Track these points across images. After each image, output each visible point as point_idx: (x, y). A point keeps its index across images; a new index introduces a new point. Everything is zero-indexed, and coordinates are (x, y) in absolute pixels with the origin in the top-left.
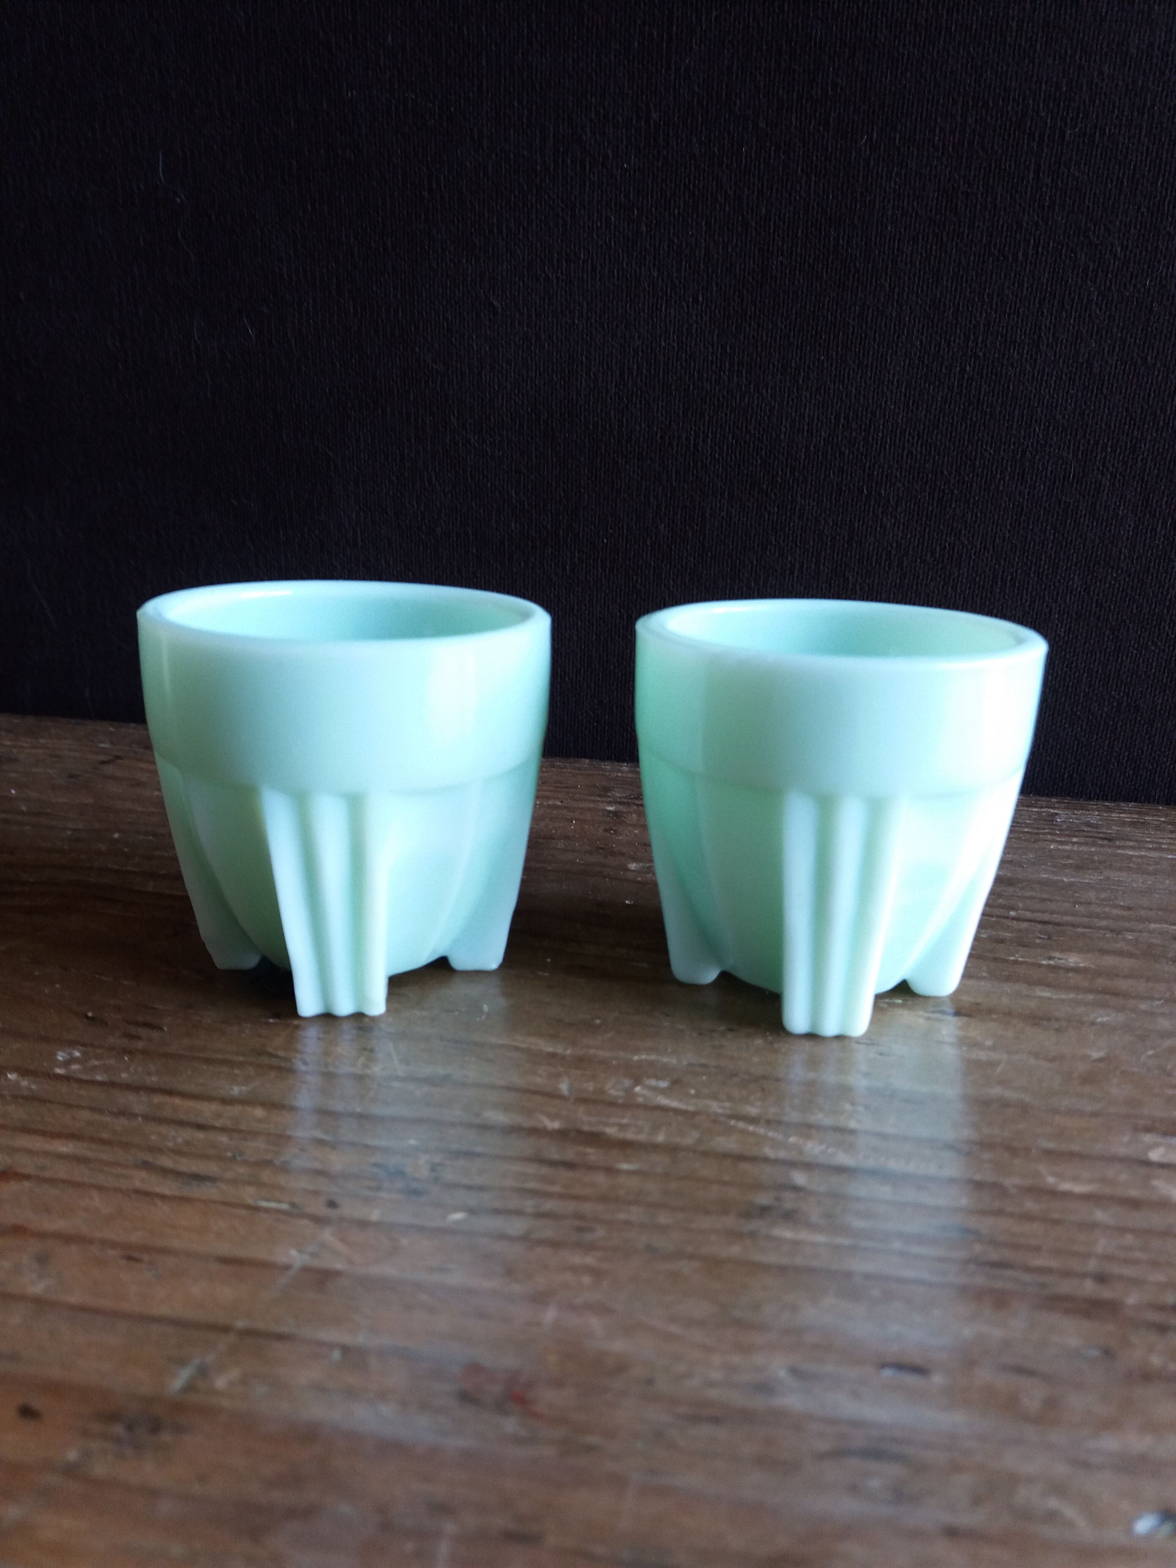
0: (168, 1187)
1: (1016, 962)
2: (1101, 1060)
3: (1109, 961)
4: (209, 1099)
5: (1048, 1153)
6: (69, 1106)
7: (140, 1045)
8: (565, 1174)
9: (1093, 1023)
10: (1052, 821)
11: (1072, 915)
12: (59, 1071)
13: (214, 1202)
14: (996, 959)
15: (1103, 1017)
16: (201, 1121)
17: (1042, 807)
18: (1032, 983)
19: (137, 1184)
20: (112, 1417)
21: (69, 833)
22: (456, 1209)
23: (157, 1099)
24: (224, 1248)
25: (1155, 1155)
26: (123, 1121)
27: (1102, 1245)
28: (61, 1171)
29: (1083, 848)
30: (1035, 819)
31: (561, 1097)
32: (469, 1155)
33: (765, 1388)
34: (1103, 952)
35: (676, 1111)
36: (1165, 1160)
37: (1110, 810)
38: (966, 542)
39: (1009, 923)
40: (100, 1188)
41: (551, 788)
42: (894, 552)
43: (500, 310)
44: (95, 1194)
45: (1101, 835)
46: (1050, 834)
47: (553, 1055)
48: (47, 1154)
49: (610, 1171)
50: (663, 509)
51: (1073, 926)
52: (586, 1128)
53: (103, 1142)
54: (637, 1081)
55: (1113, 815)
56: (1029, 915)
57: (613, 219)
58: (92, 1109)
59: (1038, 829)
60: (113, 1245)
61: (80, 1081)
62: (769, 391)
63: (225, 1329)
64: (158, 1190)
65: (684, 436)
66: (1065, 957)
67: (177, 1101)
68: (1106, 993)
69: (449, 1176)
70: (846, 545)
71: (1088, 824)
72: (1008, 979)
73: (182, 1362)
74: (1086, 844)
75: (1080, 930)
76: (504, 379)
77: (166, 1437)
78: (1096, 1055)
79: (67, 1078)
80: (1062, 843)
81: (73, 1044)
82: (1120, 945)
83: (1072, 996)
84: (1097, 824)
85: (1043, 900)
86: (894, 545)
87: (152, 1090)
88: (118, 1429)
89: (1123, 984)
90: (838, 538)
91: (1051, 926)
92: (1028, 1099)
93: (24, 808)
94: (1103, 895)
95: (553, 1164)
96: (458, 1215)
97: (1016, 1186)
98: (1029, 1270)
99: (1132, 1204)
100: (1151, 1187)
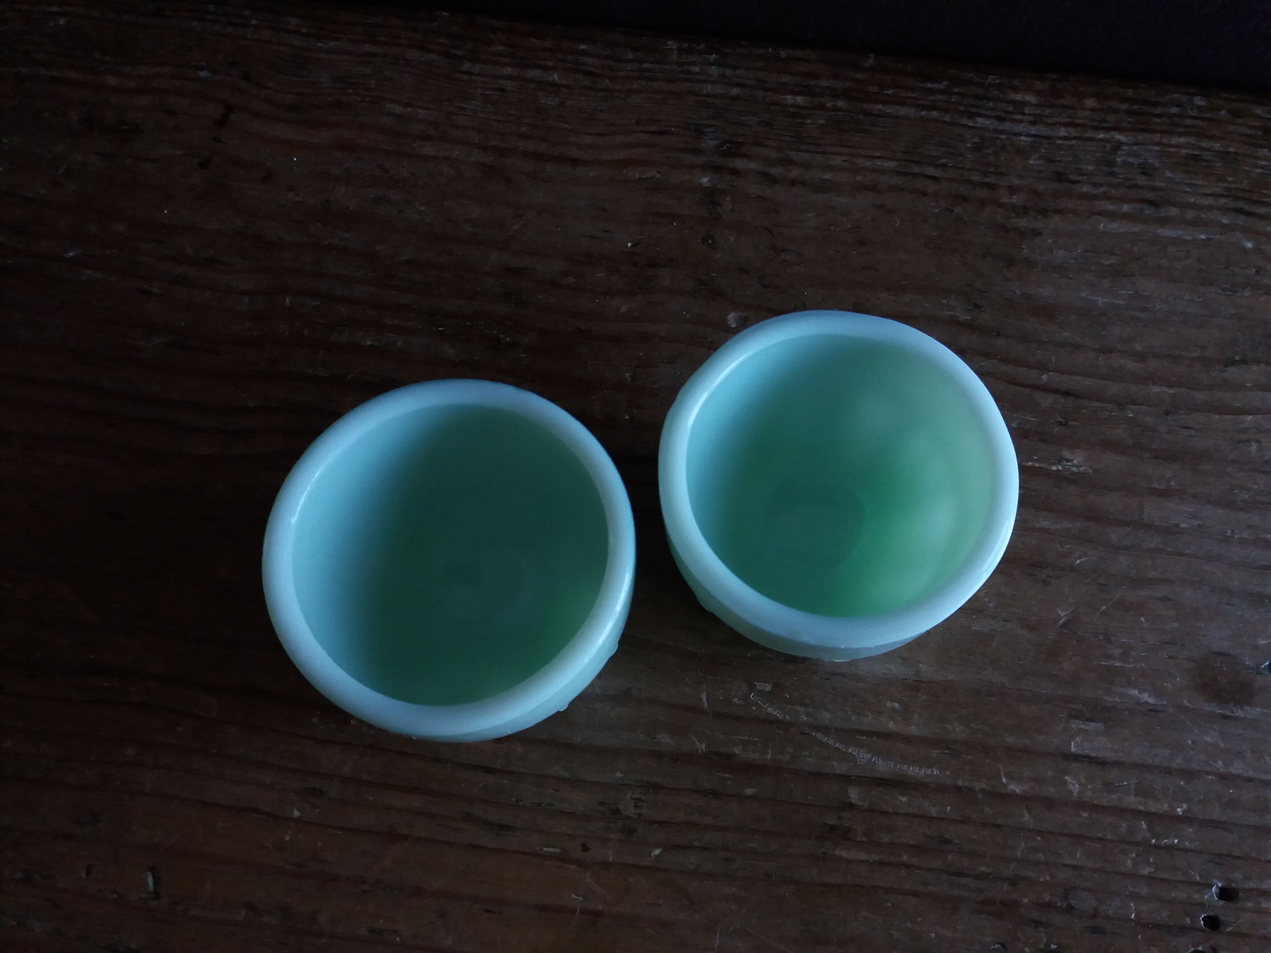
0: (488, 839)
2: (1066, 623)
5: (1010, 749)
8: (713, 804)
9: (1072, 570)
11: (1093, 376)
13: (519, 852)
15: (1081, 558)
19: (469, 838)
22: (655, 845)
24: (536, 897)
25: (1074, 746)
27: (1021, 848)
28: (422, 828)
29: (1130, 228)
30: (1097, 161)
31: (703, 712)
32: (654, 787)
34: (1103, 444)
35: (778, 723)
36: (1079, 751)
39: (1039, 396)
40: (450, 844)
44: (449, 850)
45: (1150, 194)
46: (1104, 195)
48: (407, 810)
49: (740, 797)
51: (1089, 396)
52: (722, 749)
53: (435, 793)
54: (751, 685)
56: (1057, 379)
59: (1096, 184)
60: (475, 899)
68: (1090, 518)
69: (646, 811)
75: (1093, 404)
82: (1120, 432)
85: (1074, 347)
89: (1108, 501)
92: (1006, 682)
94: (1126, 331)
96: (657, 852)
97: (982, 790)
98: (976, 877)
99: (1049, 803)
100: (1064, 783)
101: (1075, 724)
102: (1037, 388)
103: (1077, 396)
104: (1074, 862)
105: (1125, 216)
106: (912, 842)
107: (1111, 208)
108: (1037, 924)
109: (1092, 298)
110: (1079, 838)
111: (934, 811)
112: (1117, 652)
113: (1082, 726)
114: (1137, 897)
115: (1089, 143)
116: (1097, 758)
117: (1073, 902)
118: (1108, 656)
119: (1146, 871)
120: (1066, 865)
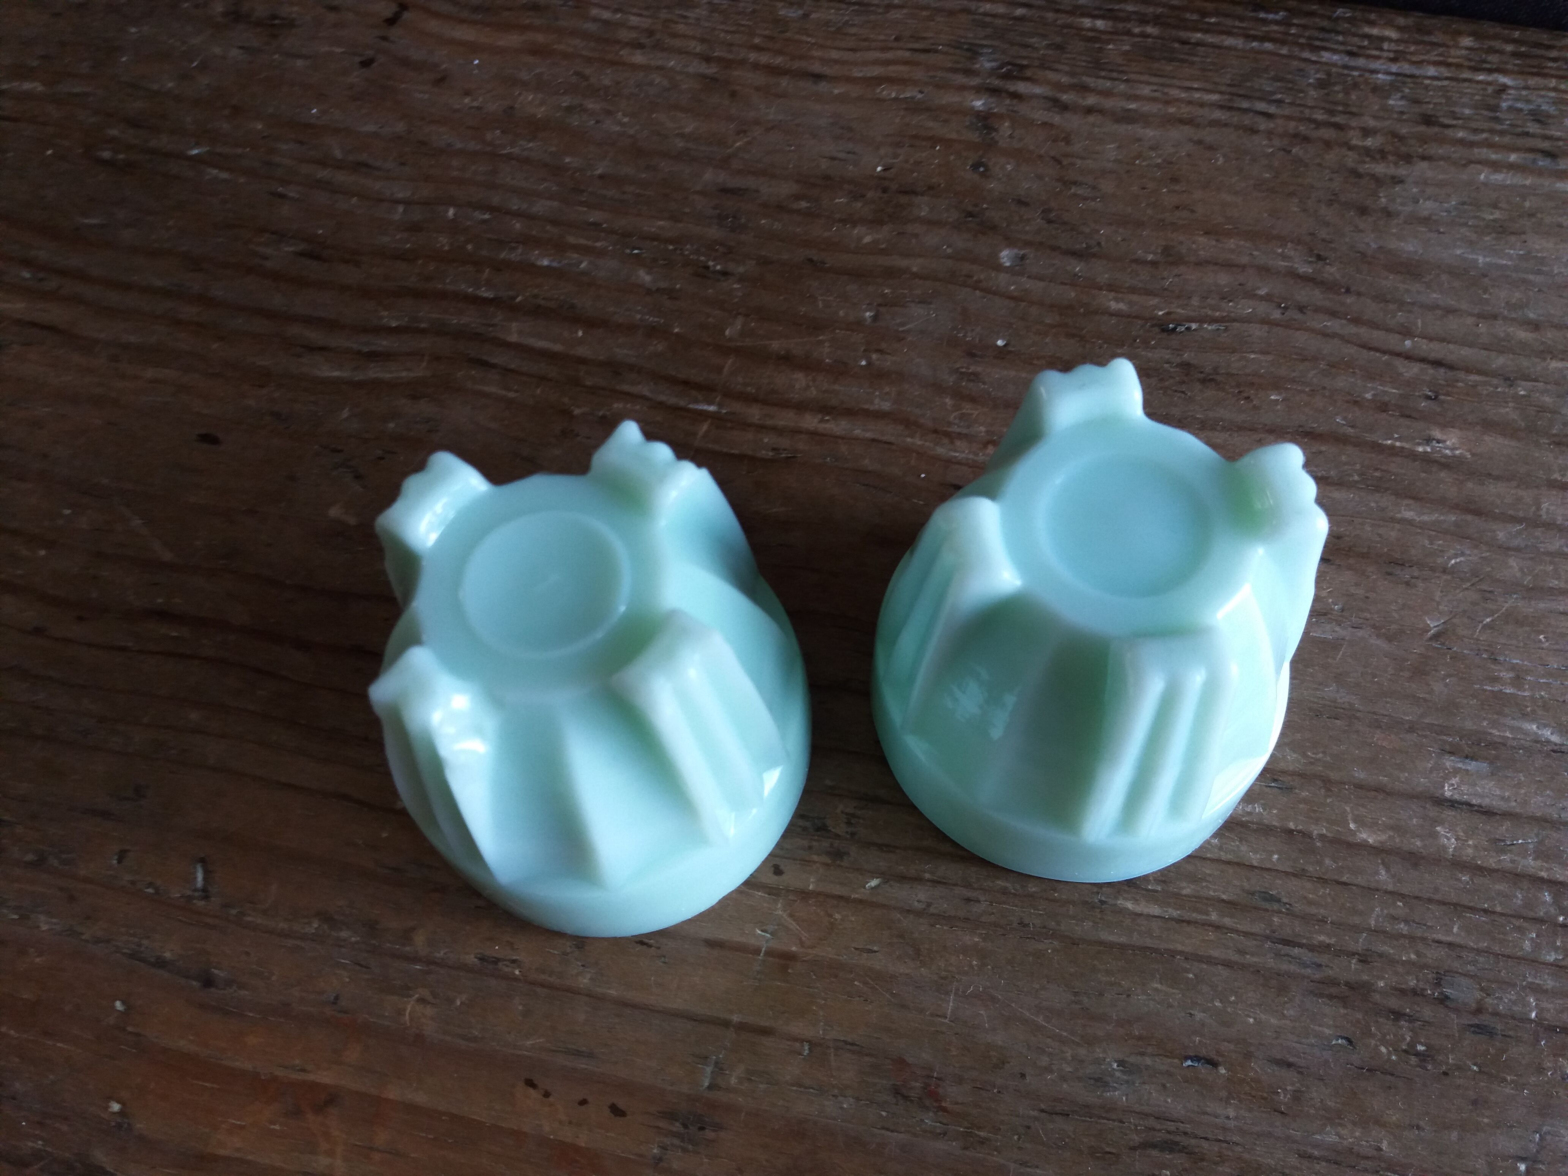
1: (1392, 450)
2: (1437, 635)
3: (1488, 444)
5: (1359, 786)
9: (1445, 571)
10: (1498, 107)
11: (1471, 345)
14: (1372, 445)
15: (1457, 557)
18: (1401, 492)
20: (671, 1115)
22: (873, 874)
25: (1449, 788)
27: (1376, 915)
29: (1519, 180)
30: (1476, 105)
33: (1100, 1081)
34: (1486, 425)
36: (1455, 795)
39: (1401, 365)
45: (1545, 144)
46: (1486, 143)
51: (1466, 368)
56: (1424, 346)
59: (1474, 130)
63: (726, 1024)
66: (1444, 438)
68: (1468, 511)
71: (1538, 115)
72: (1377, 485)
73: (704, 1059)
74: (1523, 168)
75: (1472, 378)
80: (1495, 166)
82: (1509, 412)
83: (1435, 516)
84: (1546, 113)
85: (1446, 311)
88: (678, 1127)
89: (1493, 493)
91: (1442, 370)
92: (1357, 703)
94: (1516, 296)
96: (874, 883)
97: (1322, 837)
98: (1312, 948)
99: (1413, 859)
100: (1435, 835)
101: (1449, 762)
102: (1399, 355)
103: (1451, 367)
104: (1449, 939)
105: (1512, 167)
106: (1224, 897)
107: (1494, 157)
108: (1398, 1015)
109: (1470, 256)
110: (1458, 908)
111: (1255, 858)
112: (1507, 675)
113: (1460, 765)
114: (1537, 990)
115: (1466, 84)
116: (1480, 806)
117: (1448, 991)
118: (1496, 680)
119: (1551, 957)
120: (1439, 942)
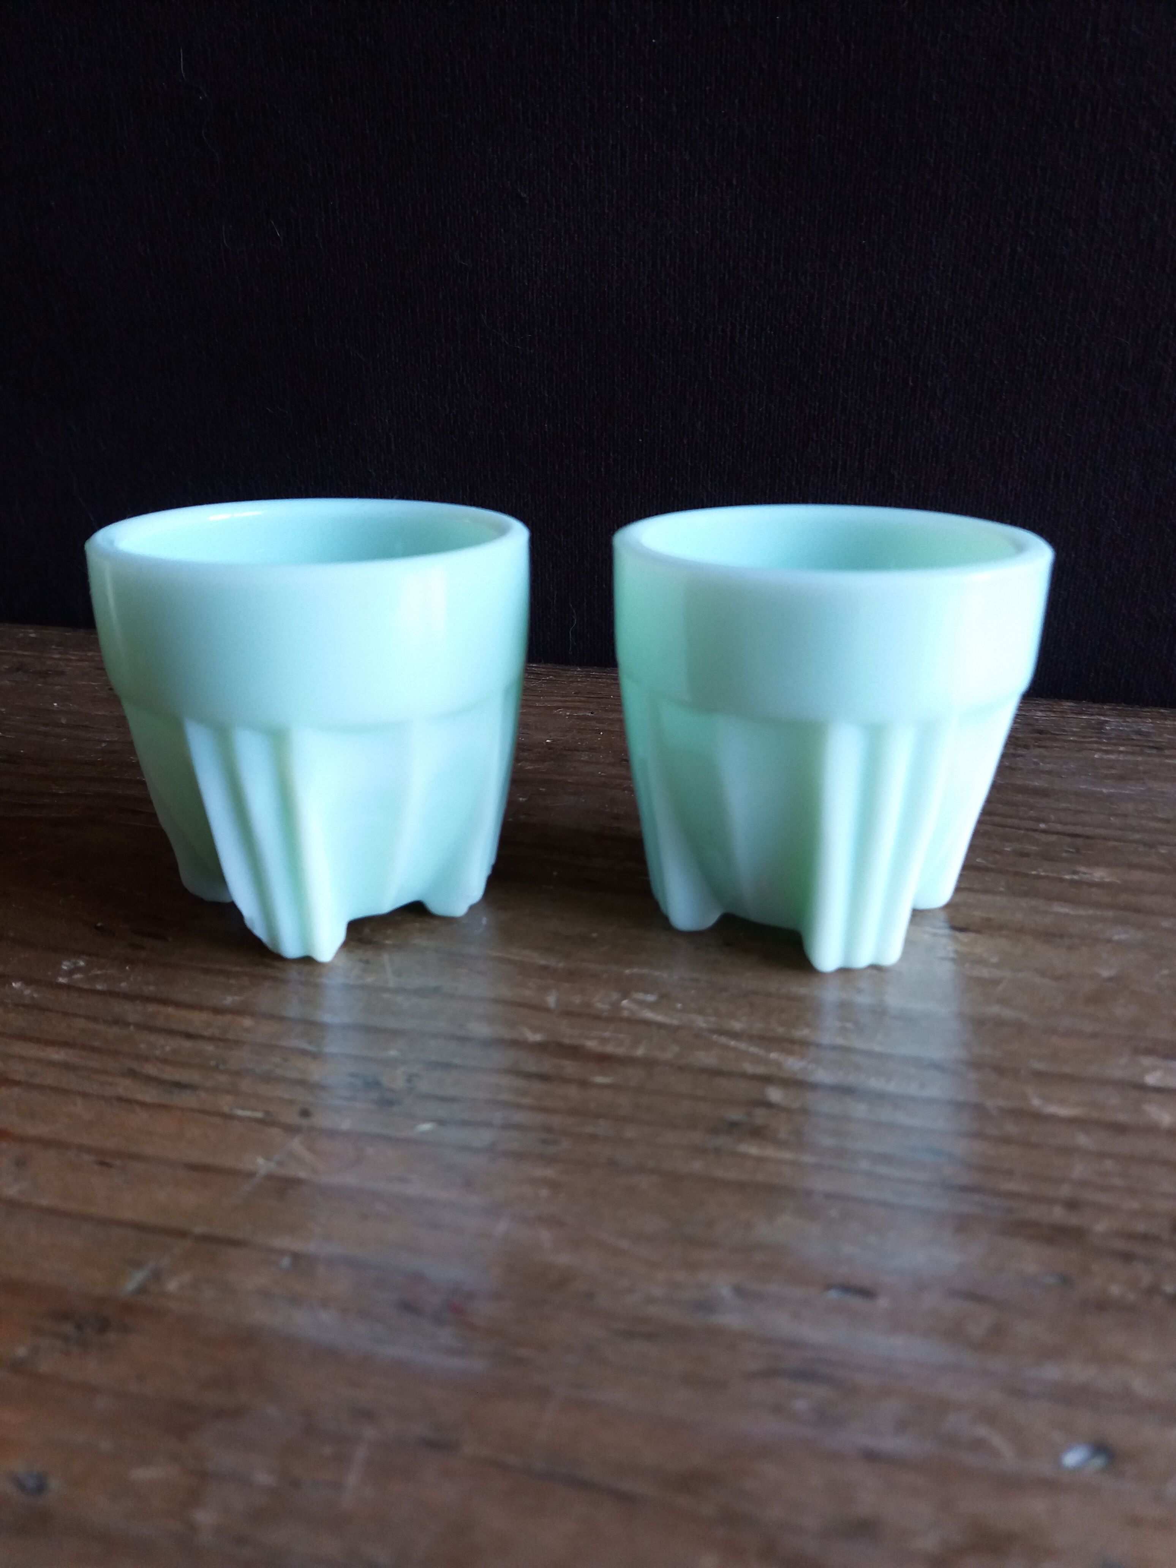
0: (149, 1095)
1: (1038, 877)
2: (1110, 979)
3: (1136, 876)
4: (200, 1008)
5: (1038, 1074)
6: (66, 1014)
7: (143, 954)
8: (538, 1087)
9: (1109, 941)
10: (1102, 728)
12: (61, 980)
13: (192, 1110)
14: (1016, 874)
15: (1120, 935)
16: (191, 1030)
17: (1092, 715)
18: (1050, 898)
19: (121, 1091)
20: (64, 1316)
21: (104, 745)
22: (426, 1120)
23: (151, 1008)
24: (196, 1156)
25: (1151, 1079)
26: (115, 1031)
27: (1079, 1170)
28: (50, 1078)
29: (1130, 758)
30: (1083, 728)
31: (547, 1010)
32: (447, 1066)
33: (706, 1306)
34: (1132, 866)
35: (660, 1026)
36: (1160, 1084)
37: (1165, 717)
38: (1017, 436)
39: (1037, 835)
40: (84, 1095)
41: (582, 699)
42: (941, 447)
43: (527, 202)
44: (79, 1101)
45: (1151, 744)
46: (1096, 742)
47: (545, 968)
48: (38, 1061)
49: (584, 1084)
50: (700, 406)
51: (1105, 839)
52: (567, 1041)
53: (94, 1049)
54: (625, 995)
55: (1166, 723)
56: (1059, 827)
57: (642, 100)
58: (87, 1018)
59: (1084, 737)
60: (89, 1150)
61: (80, 990)
62: (808, 278)
63: (183, 1234)
64: (140, 1097)
65: (720, 327)
66: (1091, 871)
67: (170, 1010)
69: (423, 1086)
70: (891, 440)
71: (1139, 733)
72: (1026, 894)
73: (138, 1264)
74: (1133, 753)
75: (1112, 843)
76: (534, 273)
77: (112, 1336)
78: (1106, 973)
79: (68, 987)
80: (1107, 752)
81: (78, 954)
83: (1091, 912)
84: (1148, 732)
85: (1078, 812)
86: (942, 439)
87: (148, 999)
88: (68, 1328)
89: (1149, 901)
90: (882, 433)
91: (1080, 839)
92: (1025, 1018)
93: (64, 721)
94: (1143, 807)
95: (528, 1076)
96: (427, 1126)
97: (998, 1108)
98: (999, 1195)
100: (1143, 1111)
102: (1034, 830)
103: (1089, 838)
105: (1122, 752)
106: (878, 1151)
108: (1128, 1256)
109: (1094, 789)
111: (914, 1122)
113: (1161, 1063)
